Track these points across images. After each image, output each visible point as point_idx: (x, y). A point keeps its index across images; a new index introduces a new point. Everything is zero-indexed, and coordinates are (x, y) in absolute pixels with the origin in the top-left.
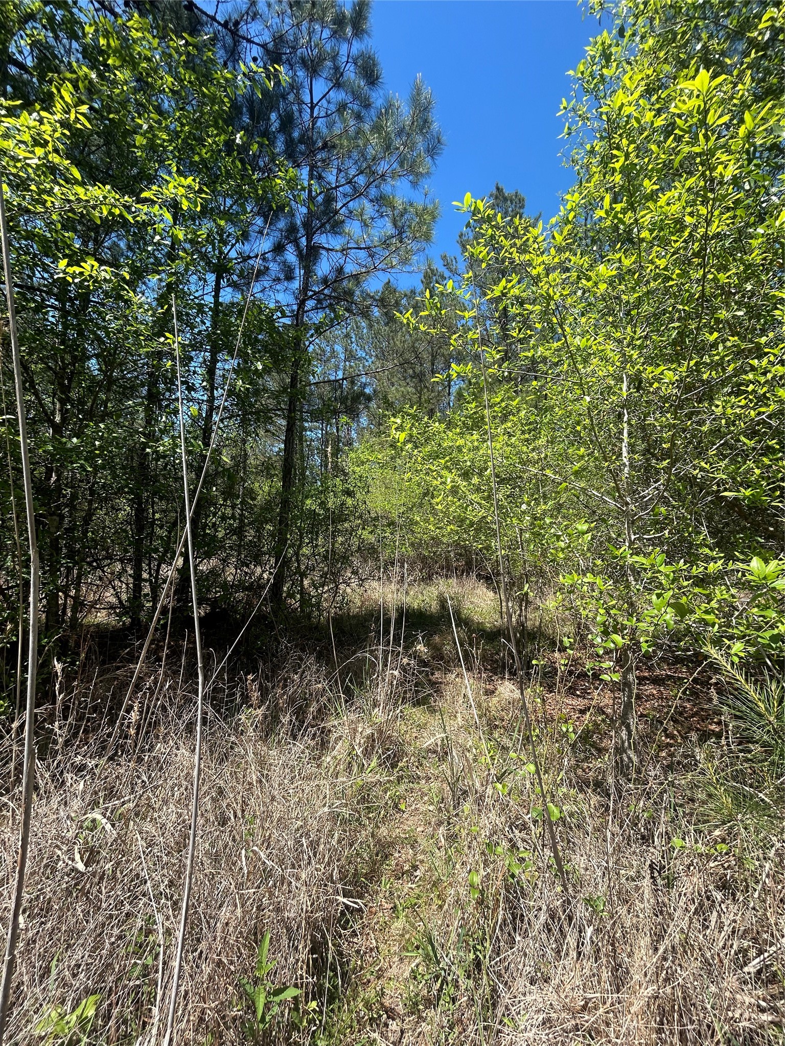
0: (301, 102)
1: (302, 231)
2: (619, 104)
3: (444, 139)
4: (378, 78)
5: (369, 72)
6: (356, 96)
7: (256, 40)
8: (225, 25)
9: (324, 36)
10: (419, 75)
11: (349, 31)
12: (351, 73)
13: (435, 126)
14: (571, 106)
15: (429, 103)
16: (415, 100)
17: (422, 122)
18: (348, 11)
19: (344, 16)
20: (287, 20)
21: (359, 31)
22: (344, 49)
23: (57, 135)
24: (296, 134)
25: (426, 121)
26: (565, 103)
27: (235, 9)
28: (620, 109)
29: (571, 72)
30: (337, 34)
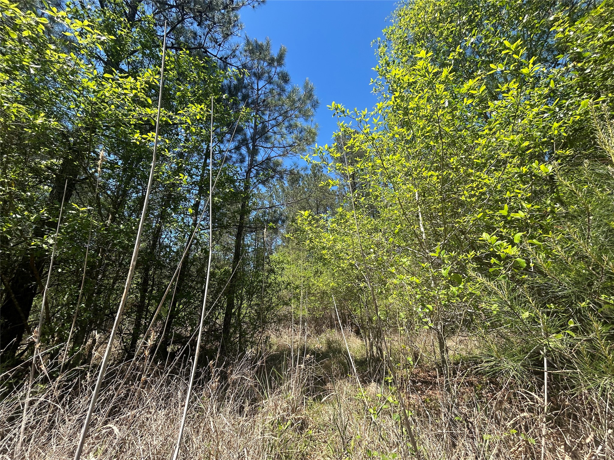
0: (253, 88)
1: (250, 141)
2: (394, 74)
3: (319, 102)
4: (288, 80)
5: (285, 78)
6: (279, 86)
7: (234, 64)
8: (221, 59)
9: (265, 65)
10: (307, 78)
11: (276, 64)
12: (276, 78)
13: (315, 97)
14: (375, 81)
15: (312, 88)
16: (306, 87)
17: (309, 96)
18: (276, 57)
19: (273, 58)
20: (248, 58)
21: (280, 64)
22: (273, 70)
23: (143, 86)
24: (250, 101)
25: (311, 95)
26: (372, 80)
27: (226, 53)
28: (395, 76)
29: (373, 68)
30: (270, 64)
